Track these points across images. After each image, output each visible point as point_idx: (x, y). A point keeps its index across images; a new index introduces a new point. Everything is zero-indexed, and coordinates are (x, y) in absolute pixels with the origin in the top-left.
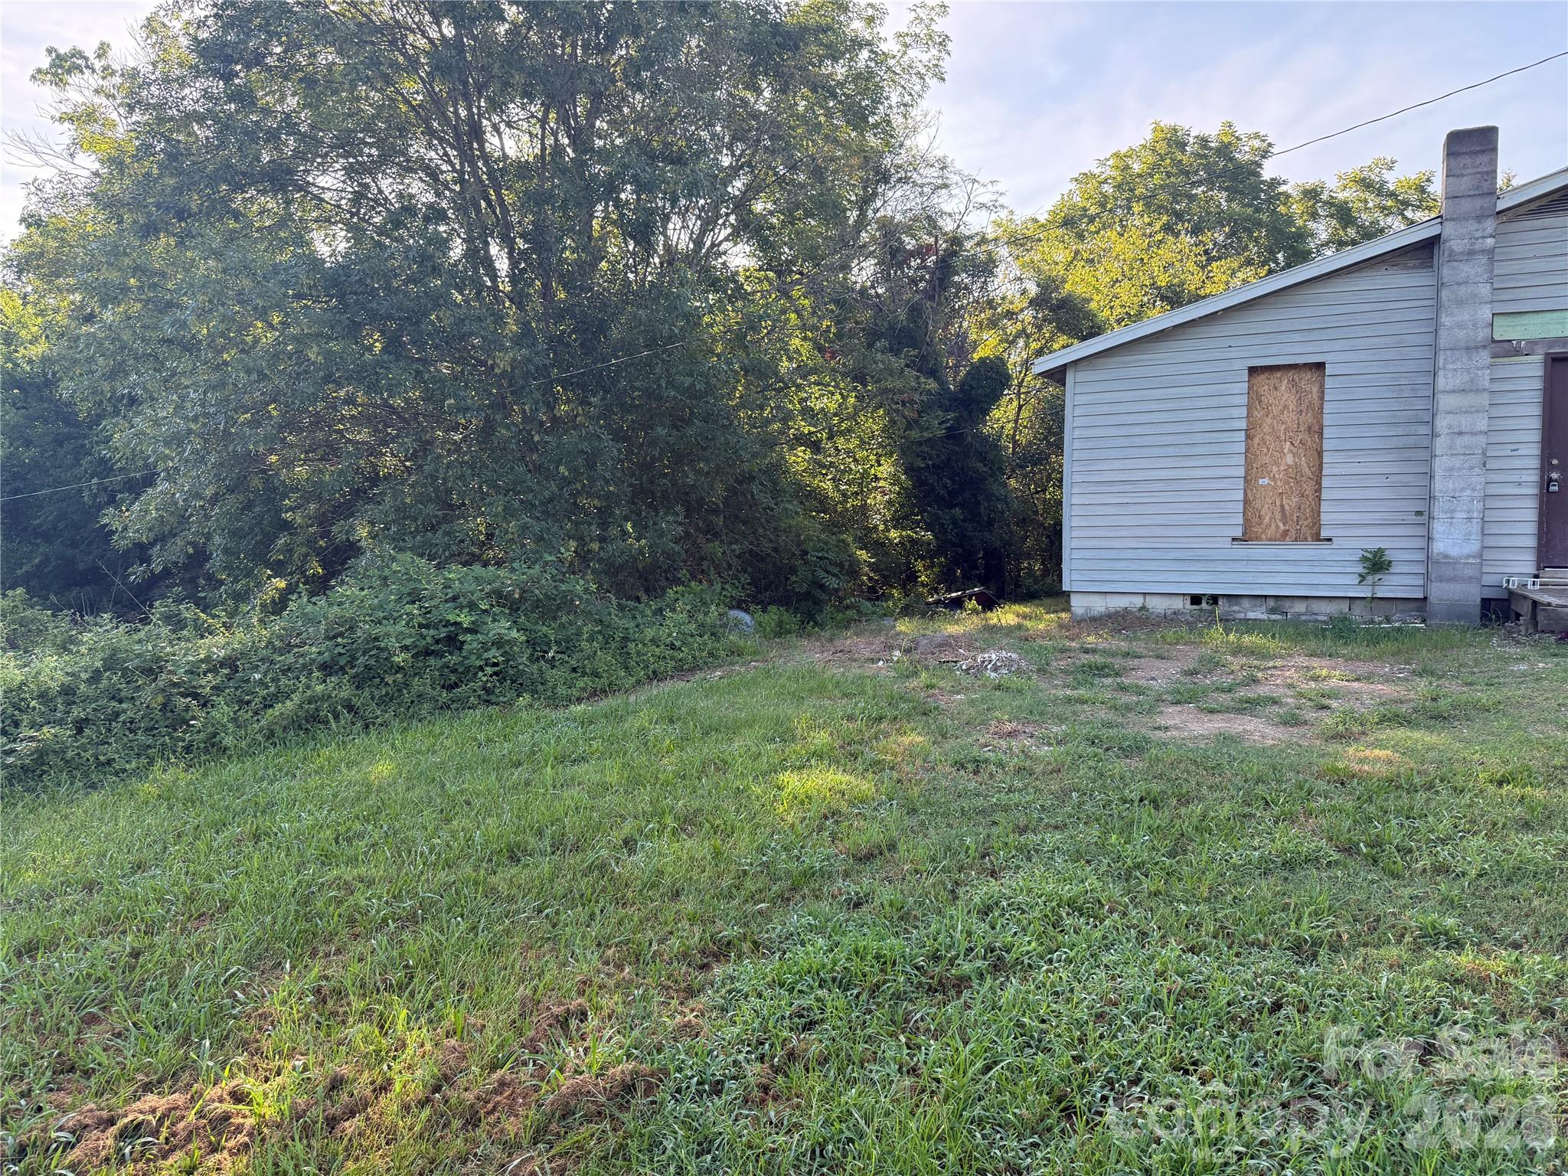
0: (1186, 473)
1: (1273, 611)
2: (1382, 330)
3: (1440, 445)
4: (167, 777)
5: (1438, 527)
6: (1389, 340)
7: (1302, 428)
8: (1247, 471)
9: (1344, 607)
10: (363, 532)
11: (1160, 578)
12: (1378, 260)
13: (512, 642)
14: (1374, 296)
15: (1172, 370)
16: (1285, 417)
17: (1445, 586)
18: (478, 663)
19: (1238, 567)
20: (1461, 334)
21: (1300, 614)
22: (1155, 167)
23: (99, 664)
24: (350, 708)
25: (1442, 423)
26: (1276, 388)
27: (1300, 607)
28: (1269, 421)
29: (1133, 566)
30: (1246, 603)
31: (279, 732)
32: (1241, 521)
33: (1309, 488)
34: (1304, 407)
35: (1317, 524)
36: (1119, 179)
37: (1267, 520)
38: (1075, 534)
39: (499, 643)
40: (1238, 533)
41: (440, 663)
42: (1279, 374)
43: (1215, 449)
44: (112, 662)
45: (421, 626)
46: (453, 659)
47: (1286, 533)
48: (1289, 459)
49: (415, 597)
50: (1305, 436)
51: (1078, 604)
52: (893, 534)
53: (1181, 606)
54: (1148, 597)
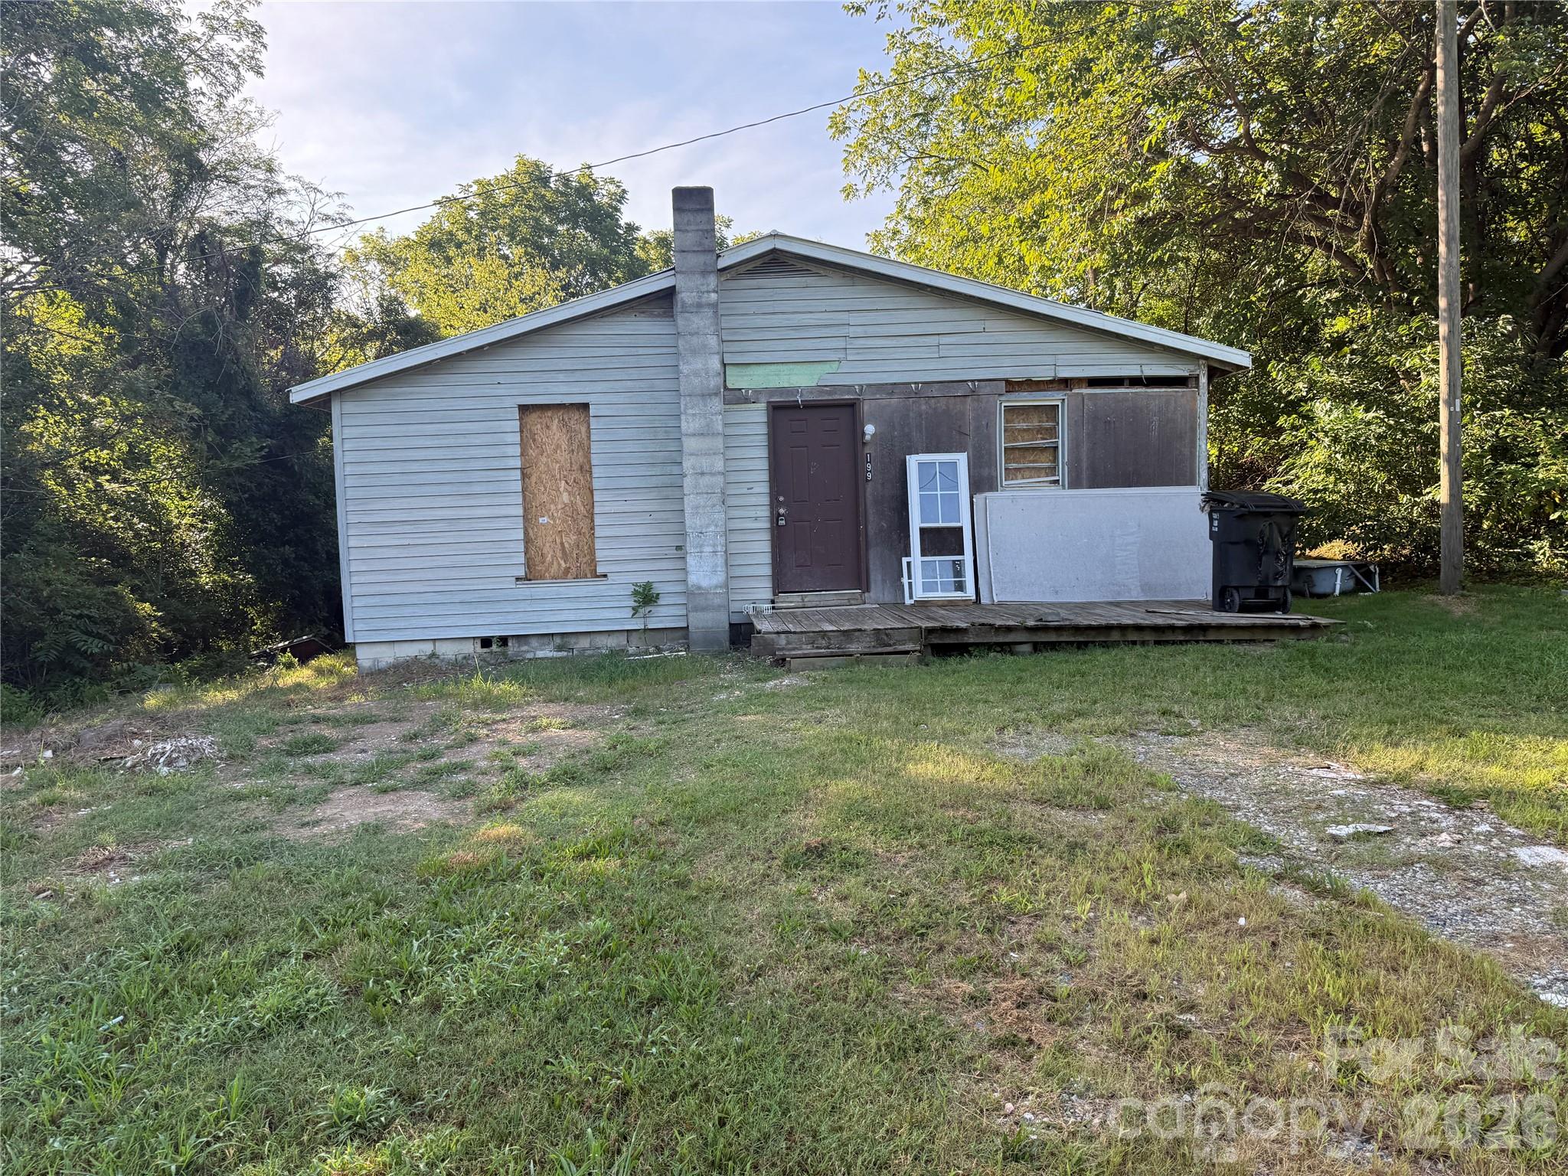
0: (466, 513)
1: (559, 648)
2: (635, 374)
3: (688, 482)
5: (691, 561)
6: (642, 384)
7: (575, 467)
8: (525, 510)
9: (622, 640)
11: (449, 622)
12: (626, 306)
14: (626, 341)
15: (444, 404)
16: (558, 456)
17: (700, 615)
19: (522, 606)
20: (696, 381)
21: (584, 650)
22: (517, 199)
25: (688, 464)
26: (548, 427)
27: (584, 643)
28: (544, 460)
29: (419, 611)
30: (534, 643)
32: (522, 559)
33: (584, 525)
34: (575, 447)
35: (593, 562)
36: (482, 206)
37: (549, 559)
38: (354, 579)
40: (521, 573)
42: (549, 414)
43: (492, 488)
47: (567, 570)
48: (565, 497)
50: (577, 475)
51: (365, 656)
52: (204, 579)
53: (471, 650)
54: (438, 644)
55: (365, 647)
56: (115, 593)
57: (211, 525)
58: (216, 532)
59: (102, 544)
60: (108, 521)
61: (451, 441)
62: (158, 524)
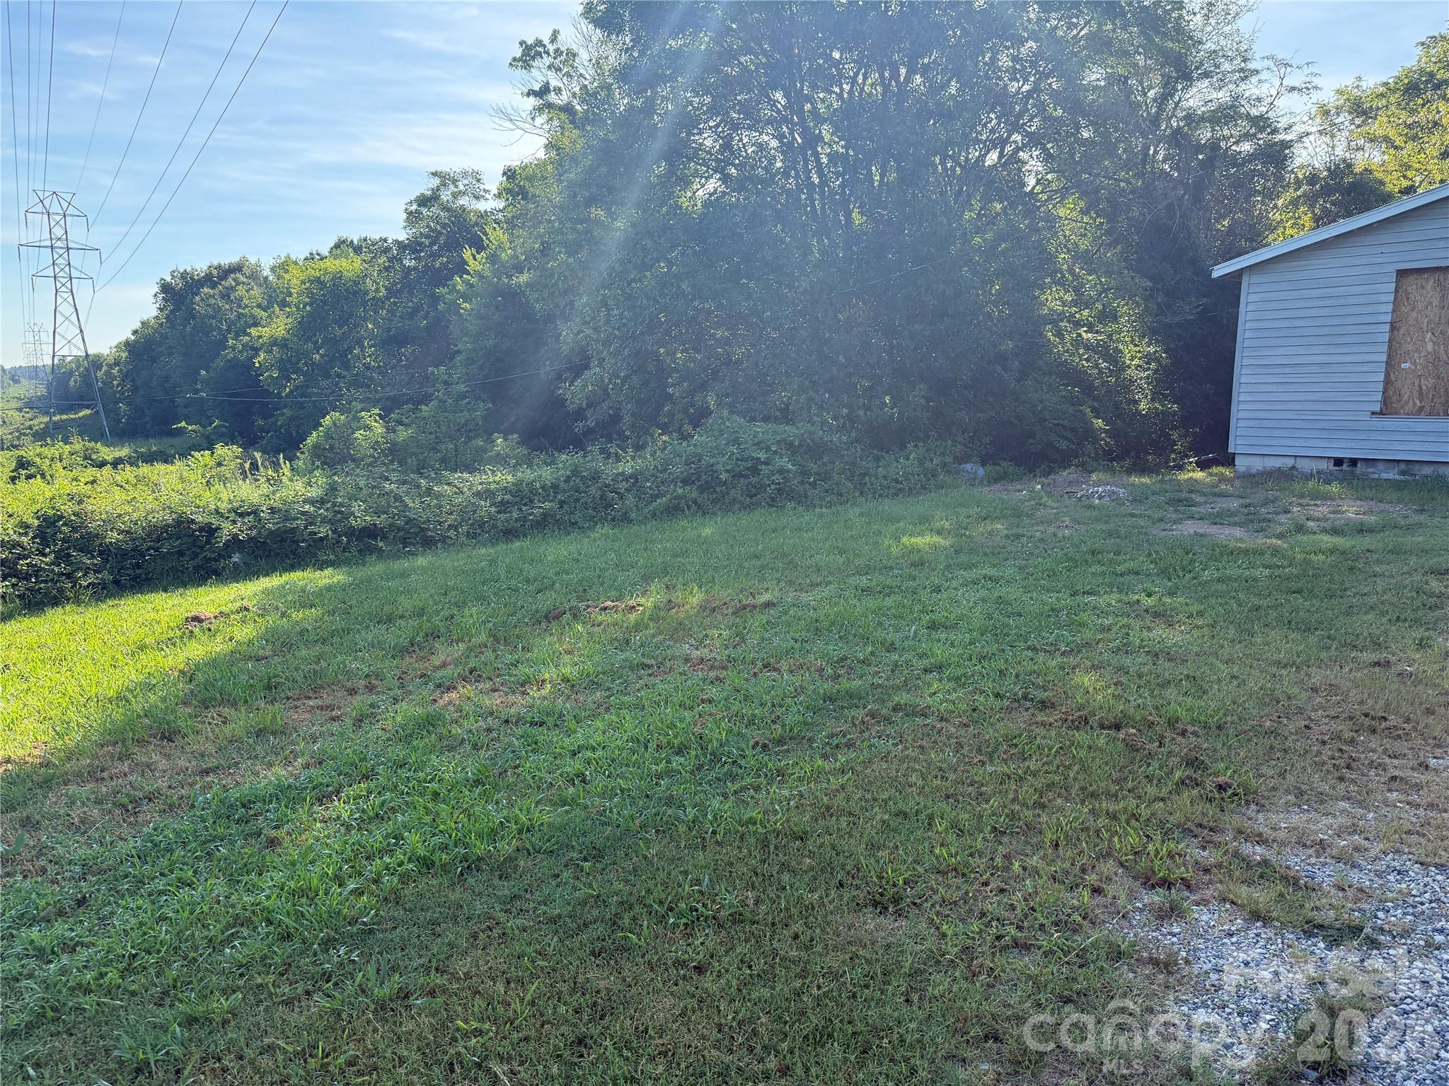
1: (1403, 473)
4: (604, 531)
7: (1440, 321)
8: (1389, 357)
10: (711, 401)
11: (1310, 443)
13: (788, 471)
16: (1428, 311)
18: (768, 483)
19: (1375, 435)
21: (1427, 476)
23: (569, 473)
24: (695, 503)
26: (1423, 287)
27: (1426, 470)
28: (1415, 315)
29: (1287, 434)
30: (1380, 466)
31: (658, 513)
32: (1380, 398)
33: (1444, 372)
34: (1442, 304)
37: (1406, 398)
38: (1241, 407)
39: (782, 471)
40: (1377, 408)
41: (747, 482)
42: (1426, 276)
43: (1363, 339)
44: (575, 472)
45: (737, 459)
46: (754, 480)
47: (1421, 409)
48: (1427, 346)
49: (736, 442)
50: (1444, 327)
51: (1241, 463)
52: (1142, 406)
53: (1325, 467)
54: (1298, 459)
55: (1242, 457)
56: (1081, 411)
57: (1153, 365)
58: (1156, 372)
59: (1076, 377)
60: (1083, 362)
61: (1334, 302)
62: (1116, 362)
